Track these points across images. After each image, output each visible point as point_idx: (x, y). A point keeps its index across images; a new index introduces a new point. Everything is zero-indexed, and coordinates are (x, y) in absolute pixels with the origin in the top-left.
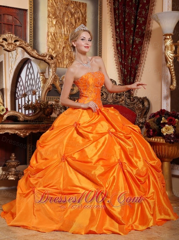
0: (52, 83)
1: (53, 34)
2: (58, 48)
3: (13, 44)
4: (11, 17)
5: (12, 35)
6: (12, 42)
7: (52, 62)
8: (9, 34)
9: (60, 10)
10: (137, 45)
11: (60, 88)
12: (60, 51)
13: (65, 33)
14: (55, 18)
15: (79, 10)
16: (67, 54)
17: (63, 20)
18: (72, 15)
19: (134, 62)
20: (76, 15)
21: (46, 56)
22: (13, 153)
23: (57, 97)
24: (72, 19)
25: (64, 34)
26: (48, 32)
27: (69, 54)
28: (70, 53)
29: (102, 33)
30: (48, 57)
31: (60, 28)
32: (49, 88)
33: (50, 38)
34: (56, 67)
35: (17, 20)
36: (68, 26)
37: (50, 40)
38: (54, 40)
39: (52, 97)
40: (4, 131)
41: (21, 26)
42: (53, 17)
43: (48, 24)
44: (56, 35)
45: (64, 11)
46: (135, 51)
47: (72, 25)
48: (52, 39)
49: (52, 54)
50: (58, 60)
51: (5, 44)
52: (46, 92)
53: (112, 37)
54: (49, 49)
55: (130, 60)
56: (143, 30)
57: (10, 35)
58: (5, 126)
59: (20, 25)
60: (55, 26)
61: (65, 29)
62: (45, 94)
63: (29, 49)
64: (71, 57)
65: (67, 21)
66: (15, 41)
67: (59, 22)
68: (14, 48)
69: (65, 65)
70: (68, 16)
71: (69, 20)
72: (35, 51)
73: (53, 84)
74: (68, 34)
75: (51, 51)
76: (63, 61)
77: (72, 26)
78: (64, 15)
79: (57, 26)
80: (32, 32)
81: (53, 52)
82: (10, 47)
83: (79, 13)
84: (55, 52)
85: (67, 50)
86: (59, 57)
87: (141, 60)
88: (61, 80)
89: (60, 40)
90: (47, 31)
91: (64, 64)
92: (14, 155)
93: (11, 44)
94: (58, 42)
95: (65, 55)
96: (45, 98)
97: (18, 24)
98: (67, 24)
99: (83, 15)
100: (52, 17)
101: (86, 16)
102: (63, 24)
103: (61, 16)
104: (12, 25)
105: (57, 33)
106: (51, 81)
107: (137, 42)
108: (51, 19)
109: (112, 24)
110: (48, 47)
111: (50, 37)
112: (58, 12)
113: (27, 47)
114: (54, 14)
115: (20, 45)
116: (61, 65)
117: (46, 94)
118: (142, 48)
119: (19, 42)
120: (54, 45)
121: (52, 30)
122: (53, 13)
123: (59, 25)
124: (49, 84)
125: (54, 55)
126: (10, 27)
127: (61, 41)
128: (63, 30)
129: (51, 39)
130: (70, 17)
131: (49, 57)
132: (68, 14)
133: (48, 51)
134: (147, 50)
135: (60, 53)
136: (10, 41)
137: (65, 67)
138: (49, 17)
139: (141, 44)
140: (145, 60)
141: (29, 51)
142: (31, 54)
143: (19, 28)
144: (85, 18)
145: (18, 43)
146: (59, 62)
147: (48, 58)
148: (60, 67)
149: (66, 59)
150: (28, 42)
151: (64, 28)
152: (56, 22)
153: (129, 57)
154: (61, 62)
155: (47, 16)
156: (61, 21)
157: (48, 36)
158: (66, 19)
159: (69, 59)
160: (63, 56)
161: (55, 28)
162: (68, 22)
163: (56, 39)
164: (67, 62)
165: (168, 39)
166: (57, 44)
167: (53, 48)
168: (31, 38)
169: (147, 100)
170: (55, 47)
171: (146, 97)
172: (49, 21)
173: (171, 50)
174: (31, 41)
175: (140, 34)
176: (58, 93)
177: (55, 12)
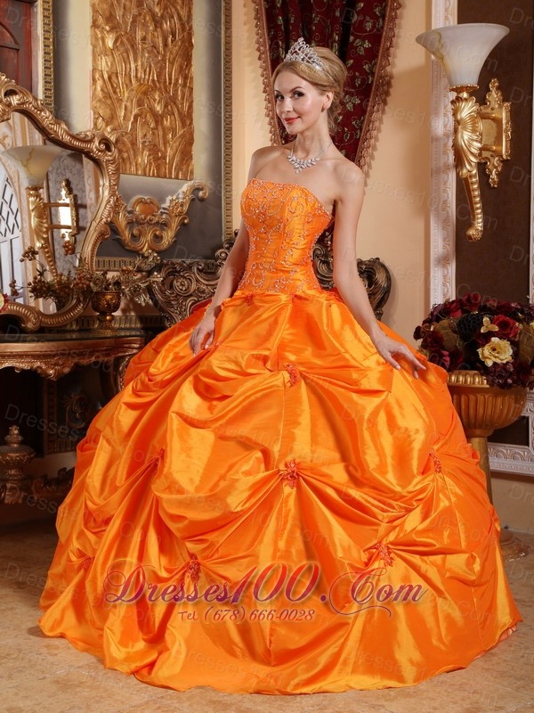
0: (109, 219)
1: (106, 76)
2: (122, 118)
3: (1, 101)
7: (110, 158)
9: (124, 8)
10: (348, 115)
11: (127, 233)
12: (127, 127)
13: (139, 75)
14: (113, 29)
15: (173, 10)
16: (145, 135)
17: (133, 35)
18: (158, 23)
20: (166, 23)
21: (91, 141)
22: (15, 427)
23: (120, 259)
24: (156, 34)
25: (136, 76)
26: (94, 70)
27: (148, 136)
28: (153, 133)
29: (231, 78)
30: (97, 143)
31: (126, 61)
32: (102, 234)
33: (99, 88)
34: (117, 172)
35: (4, 30)
36: (147, 55)
37: (100, 94)
38: (109, 96)
39: (107, 259)
40: (2, 364)
41: (18, 50)
42: (107, 28)
43: (94, 47)
44: (114, 78)
45: (135, 11)
46: (343, 132)
47: (155, 51)
48: (106, 90)
49: (106, 134)
50: (120, 151)
52: (94, 245)
53: (264, 92)
54: (97, 118)
56: (367, 74)
58: (6, 347)
59: (13, 44)
60: (112, 54)
61: (139, 63)
62: (93, 250)
64: (155, 145)
65: (144, 39)
66: (7, 93)
67: (122, 42)
68: (4, 114)
69: (138, 166)
70: (145, 25)
71: (149, 37)
72: (64, 126)
73: (111, 222)
74: (147, 77)
75: (104, 126)
76: (135, 155)
77: (156, 56)
78: (134, 21)
79: (116, 54)
80: (50, 68)
81: (109, 129)
83: (173, 17)
84: (113, 130)
85: (146, 123)
86: (124, 143)
87: (361, 157)
88: (129, 209)
89: (126, 95)
90: (91, 68)
91: (136, 165)
92: (16, 432)
94: (121, 100)
95: (140, 140)
96: (92, 265)
97: (8, 41)
98: (143, 50)
99: (183, 26)
100: (103, 25)
101: (191, 28)
102: (132, 46)
103: (126, 23)
105: (117, 73)
106: (106, 213)
107: (349, 107)
108: (102, 32)
109: (263, 53)
110: (94, 113)
111: (99, 83)
112: (119, 13)
113: (41, 111)
114: (110, 18)
115: (18, 104)
116: (128, 166)
117: (96, 250)
118: (362, 123)
119: (17, 97)
120: (111, 109)
121: (104, 64)
122: (107, 14)
123: (122, 49)
124: (102, 222)
125: (113, 139)
127: (128, 98)
128: (133, 66)
129: (102, 90)
130: (151, 28)
131: (100, 143)
132: (145, 19)
133: (95, 124)
134: (379, 131)
135: (126, 133)
137: (140, 172)
138: (95, 25)
139: (361, 111)
140: (372, 157)
141: (46, 123)
142: (51, 132)
143: (12, 54)
144: (190, 35)
145: (15, 100)
146: (123, 159)
147: (96, 147)
148: (128, 172)
149: (143, 150)
150: (41, 96)
151: (136, 61)
152: (115, 42)
154: (129, 158)
155: (89, 22)
156: (128, 39)
157: (94, 80)
158: (139, 35)
159: (149, 150)
160: (134, 143)
161: (109, 59)
162: (145, 43)
163: (115, 92)
164: (144, 158)
165: (466, 100)
166: (116, 104)
167: (106, 117)
168: (48, 86)
169: (383, 266)
170: (112, 114)
171: (378, 259)
172: (97, 39)
173: (474, 131)
174: (48, 93)
175: (357, 85)
176: (123, 247)
177: (111, 13)
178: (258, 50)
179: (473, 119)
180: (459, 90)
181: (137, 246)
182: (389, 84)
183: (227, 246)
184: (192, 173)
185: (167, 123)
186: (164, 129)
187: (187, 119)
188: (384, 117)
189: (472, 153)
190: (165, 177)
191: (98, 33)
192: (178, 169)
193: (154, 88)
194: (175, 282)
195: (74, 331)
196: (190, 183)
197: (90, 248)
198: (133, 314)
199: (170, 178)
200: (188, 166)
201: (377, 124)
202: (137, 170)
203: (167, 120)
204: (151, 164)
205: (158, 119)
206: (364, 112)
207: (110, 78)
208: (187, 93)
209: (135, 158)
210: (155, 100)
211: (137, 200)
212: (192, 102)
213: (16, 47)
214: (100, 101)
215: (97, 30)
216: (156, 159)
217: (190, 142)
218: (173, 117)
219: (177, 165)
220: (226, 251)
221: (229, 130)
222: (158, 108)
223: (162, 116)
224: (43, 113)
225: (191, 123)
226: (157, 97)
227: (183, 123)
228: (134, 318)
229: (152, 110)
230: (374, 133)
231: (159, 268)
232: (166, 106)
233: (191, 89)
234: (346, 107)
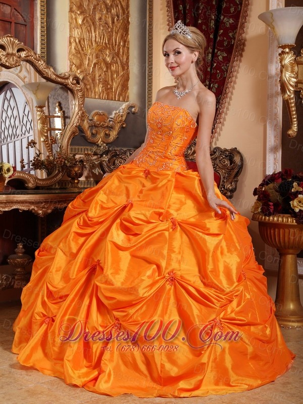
0: (78, 124)
1: (77, 41)
2: (87, 65)
3: (15, 55)
5: (12, 40)
6: (14, 52)
7: (79, 88)
8: (9, 38)
10: (219, 63)
11: (89, 132)
12: (90, 70)
13: (97, 40)
14: (81, 13)
16: (100, 75)
17: (94, 16)
18: (108, 9)
19: (214, 90)
20: (114, 10)
21: (67, 78)
22: (20, 244)
24: (107, 16)
25: (95, 41)
26: (70, 37)
27: (102, 75)
28: (105, 74)
29: (152, 42)
30: (71, 79)
31: (89, 31)
32: (73, 133)
33: (73, 48)
34: (83, 96)
35: (18, 14)
36: (102, 28)
37: (73, 51)
38: (79, 52)
39: (77, 147)
40: (12, 207)
41: (26, 25)
42: (79, 12)
43: (71, 24)
44: (82, 42)
45: (95, 2)
46: (216, 73)
47: (107, 26)
48: (77, 49)
49: (77, 74)
50: (85, 85)
51: (2, 54)
52: (69, 139)
54: (72, 65)
56: (231, 39)
57: (10, 40)
58: (14, 197)
59: (23, 22)
60: (81, 28)
61: (97, 33)
62: (68, 142)
64: (106, 81)
65: (100, 19)
66: (19, 50)
67: (87, 21)
68: (17, 62)
69: (96, 93)
70: (101, 10)
71: (103, 18)
72: (52, 69)
73: (79, 125)
74: (102, 41)
75: (76, 70)
76: (94, 87)
77: (108, 29)
78: (94, 8)
79: (84, 28)
80: (44, 36)
81: (79, 71)
82: (11, 61)
83: (118, 6)
84: (81, 72)
85: (101, 68)
86: (88, 80)
87: (227, 88)
88: (90, 118)
89: (89, 51)
90: (69, 36)
91: (95, 92)
92: (21, 247)
93: (13, 55)
94: (86, 54)
95: (97, 77)
96: (67, 149)
97: (21, 20)
98: (100, 25)
99: (124, 11)
100: (76, 11)
101: (128, 13)
102: (93, 23)
103: (90, 9)
104: (11, 22)
105: (84, 39)
106: (76, 120)
107: (220, 58)
108: (75, 15)
109: (171, 27)
110: (70, 62)
111: (73, 45)
112: (85, 4)
113: (38, 61)
114: (80, 7)
115: (25, 57)
116: (90, 93)
117: (70, 142)
118: (228, 68)
119: (25, 53)
120: (80, 60)
121: (77, 33)
122: (79, 4)
123: (87, 24)
124: (74, 126)
125: (81, 77)
126: (7, 26)
127: (90, 53)
128: (93, 35)
129: (75, 49)
130: (104, 12)
131: (73, 80)
132: (101, 7)
133: (71, 69)
134: (238, 72)
135: (89, 74)
136: (10, 50)
137: (97, 97)
138: (71, 11)
139: (227, 60)
140: (233, 88)
141: (41, 68)
142: (44, 73)
143: (23, 28)
144: (128, 17)
145: (23, 54)
146: (87, 89)
147: (71, 82)
148: (90, 96)
149: (99, 84)
150: (39, 52)
151: (95, 32)
152: (83, 20)
154: (90, 88)
155: (68, 9)
156: (91, 19)
157: (70, 43)
158: (97, 17)
159: (103, 84)
160: (93, 80)
161: (79, 31)
162: (101, 21)
163: (82, 50)
164: (99, 88)
165: (288, 53)
166: (83, 57)
167: (77, 65)
168: (43, 46)
169: (239, 153)
170: (81, 63)
171: (236, 148)
172: (72, 18)
173: (292, 72)
174: (43, 50)
175: (225, 45)
176: (87, 141)
177: (81, 4)
178: (168, 25)
179: (292, 64)
180: (284, 47)
181: (95, 140)
182: (244, 44)
184: (128, 97)
185: (113, 68)
186: (111, 72)
187: (125, 66)
188: (241, 64)
189: (291, 85)
190: (112, 100)
191: (73, 15)
192: (120, 95)
193: (106, 48)
194: (116, 161)
195: (57, 189)
196: (127, 103)
197: (66, 141)
198: (92, 179)
199: (115, 100)
200: (126, 93)
201: (236, 68)
202: (95, 95)
203: (113, 66)
204: (103, 92)
205: (108, 65)
206: (229, 61)
207: (80, 42)
208: (126, 51)
209: (94, 88)
210: (106, 55)
211: (95, 113)
212: (129, 56)
213: (25, 23)
214: (73, 55)
215: (72, 14)
216: (107, 89)
217: (127, 79)
218: (117, 65)
219: (119, 92)
222: (108, 59)
223: (110, 64)
224: (39, 62)
225: (128, 68)
226: (108, 53)
227: (123, 68)
228: (92, 182)
229: (104, 60)
230: (235, 74)
231: (107, 153)
232: (113, 58)
233: (128, 48)
234: (218, 59)
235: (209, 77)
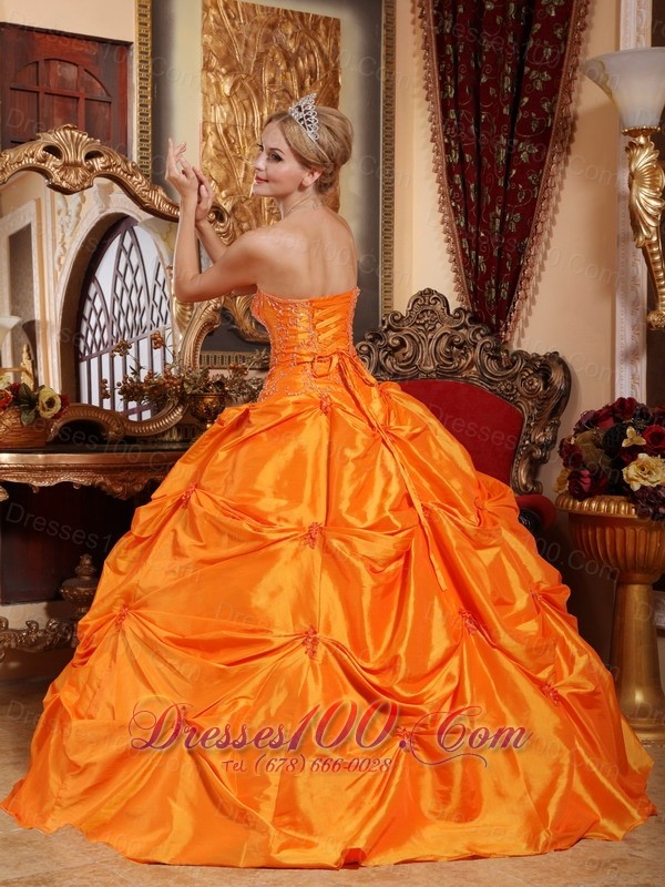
0: (219, 305)
1: (221, 130)
2: (241, 180)
3: (81, 165)
4: (73, 69)
5: (76, 134)
6: (79, 160)
7: (221, 230)
8: (68, 132)
9: (246, 45)
10: (523, 168)
11: (247, 321)
12: (248, 191)
14: (229, 72)
15: (314, 44)
17: (258, 78)
18: (290, 60)
19: (513, 228)
20: (303, 60)
22: (86, 556)
23: (237, 354)
24: (288, 74)
26: (205, 123)
29: (393, 125)
31: (248, 110)
32: (209, 324)
33: (211, 145)
35: (94, 80)
36: (276, 101)
37: (211, 152)
38: (224, 153)
39: (219, 354)
40: (57, 478)
41: (110, 103)
42: (223, 70)
43: (206, 95)
44: (231, 132)
45: (260, 48)
46: (517, 190)
47: (287, 95)
48: (219, 147)
49: (220, 200)
50: (239, 222)
51: (54, 166)
52: (199, 337)
53: (432, 141)
55: (498, 221)
56: (546, 115)
57: (72, 136)
58: (61, 458)
59: (104, 97)
60: (230, 103)
61: (266, 112)
62: (196, 344)
63: (139, 183)
65: (272, 82)
66: (89, 156)
67: (242, 87)
68: (84, 181)
70: (274, 64)
71: (279, 79)
72: (161, 192)
73: (224, 309)
75: (217, 191)
78: (259, 60)
79: (235, 101)
80: (147, 123)
81: (223, 194)
82: (73, 178)
83: (312, 53)
84: (228, 195)
86: (244, 212)
87: (537, 222)
89: (247, 151)
90: (201, 120)
92: (88, 562)
93: (76, 165)
94: (241, 158)
95: (266, 205)
96: (194, 361)
97: (99, 93)
98: (271, 94)
99: (327, 66)
100: (218, 68)
101: (337, 66)
102: (257, 92)
103: (249, 64)
104: (78, 98)
105: (235, 126)
107: (524, 156)
108: (216, 76)
109: (431, 92)
111: (212, 139)
112: (239, 51)
113: (132, 176)
114: (227, 59)
115: (104, 168)
117: (201, 343)
118: (540, 177)
119: (102, 160)
120: (227, 170)
121: (219, 115)
122: (223, 53)
123: (242, 96)
124: (210, 309)
125: (227, 206)
126: (71, 105)
127: (250, 155)
128: (257, 116)
129: (215, 147)
130: (282, 68)
132: (273, 57)
134: (561, 187)
135: (247, 199)
136: (70, 157)
138: (207, 67)
139: (538, 164)
140: (553, 222)
141: (138, 189)
142: (145, 200)
143: (103, 108)
144: (336, 73)
145: (99, 163)
149: (270, 218)
150: (135, 158)
151: (260, 109)
152: (233, 87)
153: (494, 209)
155: (199, 65)
156: (250, 83)
157: (205, 135)
158: (266, 77)
160: (257, 210)
161: (227, 107)
162: (273, 87)
163: (232, 149)
165: (641, 146)
166: (235, 164)
167: (220, 180)
168: (145, 145)
169: (562, 363)
170: (228, 176)
171: (556, 353)
172: (209, 82)
173: (653, 186)
174: (144, 153)
175: (534, 129)
176: (243, 340)
177: (228, 53)
178: (426, 88)
179: (652, 171)
180: (634, 133)
182: (573, 127)
183: (370, 337)
188: (568, 170)
189: (649, 215)
191: (212, 77)
195: (174, 442)
197: (193, 340)
201: (558, 179)
206: (542, 164)
207: (226, 132)
213: (108, 99)
214: (212, 160)
215: (209, 74)
220: (370, 344)
221: (390, 190)
224: (134, 178)
234: (520, 159)
235: (500, 198)
